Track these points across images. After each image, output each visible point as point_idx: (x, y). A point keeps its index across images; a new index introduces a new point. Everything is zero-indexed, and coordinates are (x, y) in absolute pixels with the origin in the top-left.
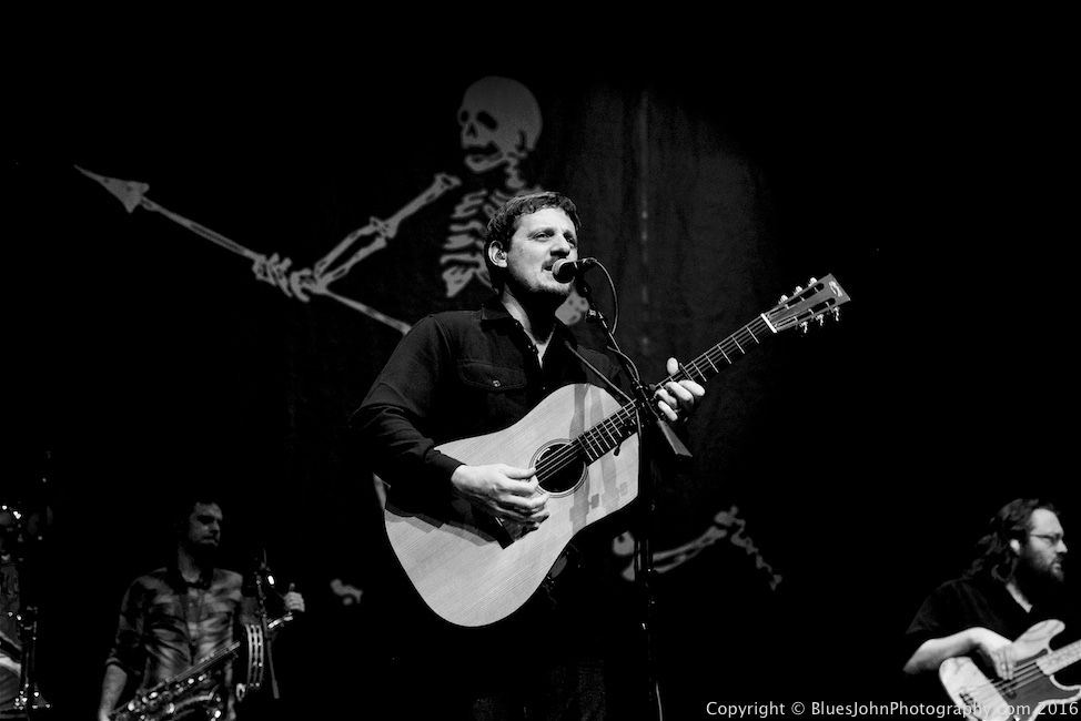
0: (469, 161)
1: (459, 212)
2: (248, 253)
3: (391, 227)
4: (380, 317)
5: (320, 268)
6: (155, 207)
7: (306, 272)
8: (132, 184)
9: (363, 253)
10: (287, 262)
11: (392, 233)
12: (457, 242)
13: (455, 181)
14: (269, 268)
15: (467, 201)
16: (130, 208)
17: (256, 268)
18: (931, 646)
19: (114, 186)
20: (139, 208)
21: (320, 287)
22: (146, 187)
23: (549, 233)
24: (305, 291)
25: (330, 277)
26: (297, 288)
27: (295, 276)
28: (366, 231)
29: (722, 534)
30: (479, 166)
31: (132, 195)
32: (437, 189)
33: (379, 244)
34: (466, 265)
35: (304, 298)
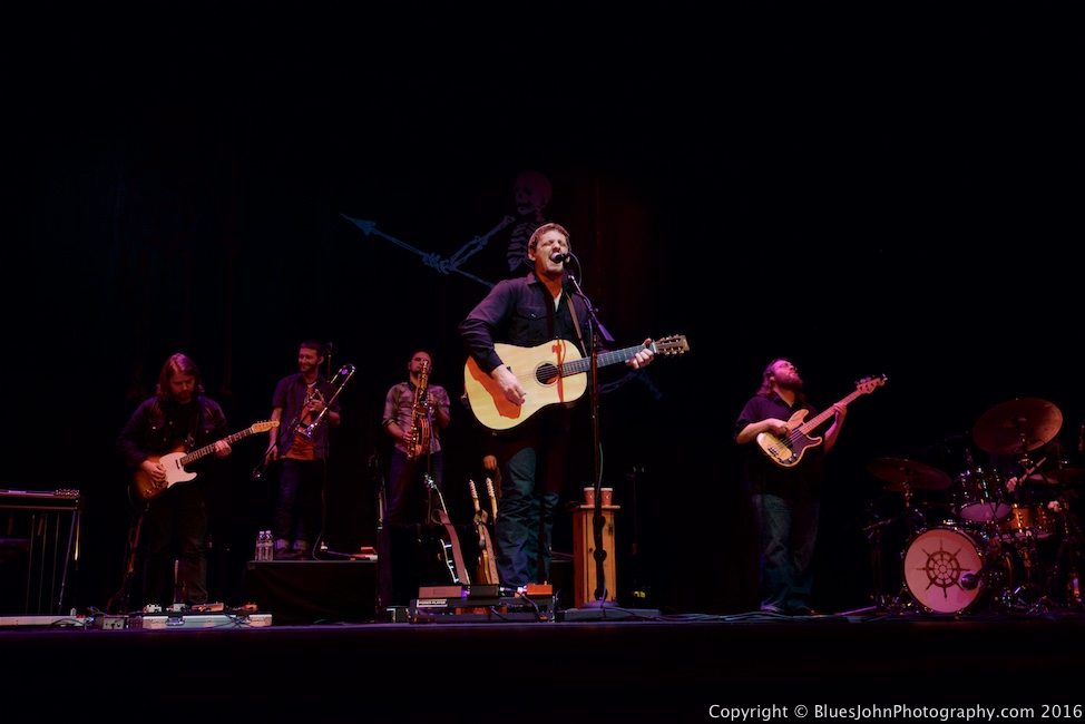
0: (519, 209)
1: (515, 233)
2: (421, 253)
3: (484, 240)
4: (481, 281)
5: (453, 259)
6: (378, 233)
7: (447, 261)
8: (368, 222)
9: (473, 252)
10: (439, 257)
11: (485, 243)
12: (514, 246)
13: (513, 219)
14: (431, 259)
15: (519, 228)
16: (367, 233)
17: (424, 260)
18: (751, 426)
19: (359, 223)
20: (371, 233)
21: (454, 268)
22: (374, 224)
23: (552, 242)
24: (447, 270)
25: (458, 263)
26: (443, 268)
27: (442, 262)
28: (474, 242)
29: (635, 375)
30: (524, 212)
31: (368, 227)
32: (505, 222)
33: (480, 248)
34: (519, 257)
35: (447, 273)
